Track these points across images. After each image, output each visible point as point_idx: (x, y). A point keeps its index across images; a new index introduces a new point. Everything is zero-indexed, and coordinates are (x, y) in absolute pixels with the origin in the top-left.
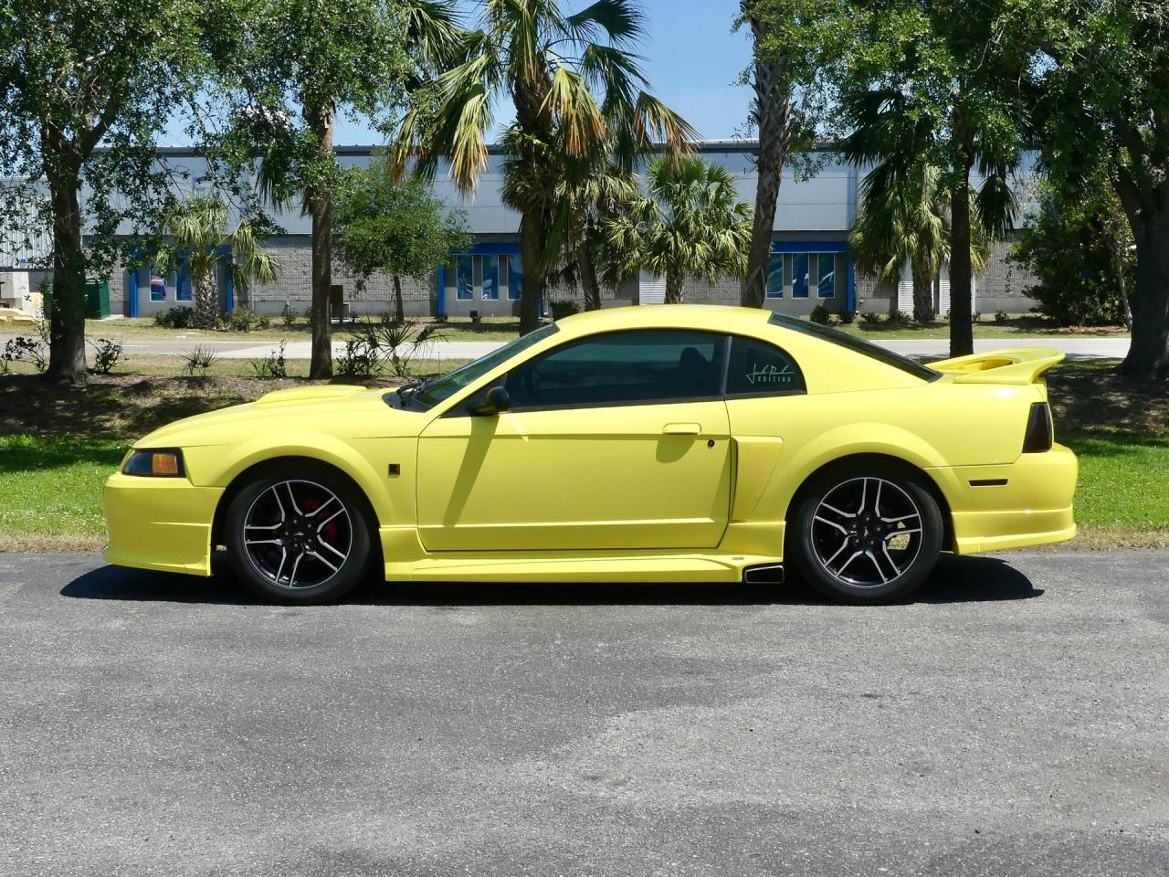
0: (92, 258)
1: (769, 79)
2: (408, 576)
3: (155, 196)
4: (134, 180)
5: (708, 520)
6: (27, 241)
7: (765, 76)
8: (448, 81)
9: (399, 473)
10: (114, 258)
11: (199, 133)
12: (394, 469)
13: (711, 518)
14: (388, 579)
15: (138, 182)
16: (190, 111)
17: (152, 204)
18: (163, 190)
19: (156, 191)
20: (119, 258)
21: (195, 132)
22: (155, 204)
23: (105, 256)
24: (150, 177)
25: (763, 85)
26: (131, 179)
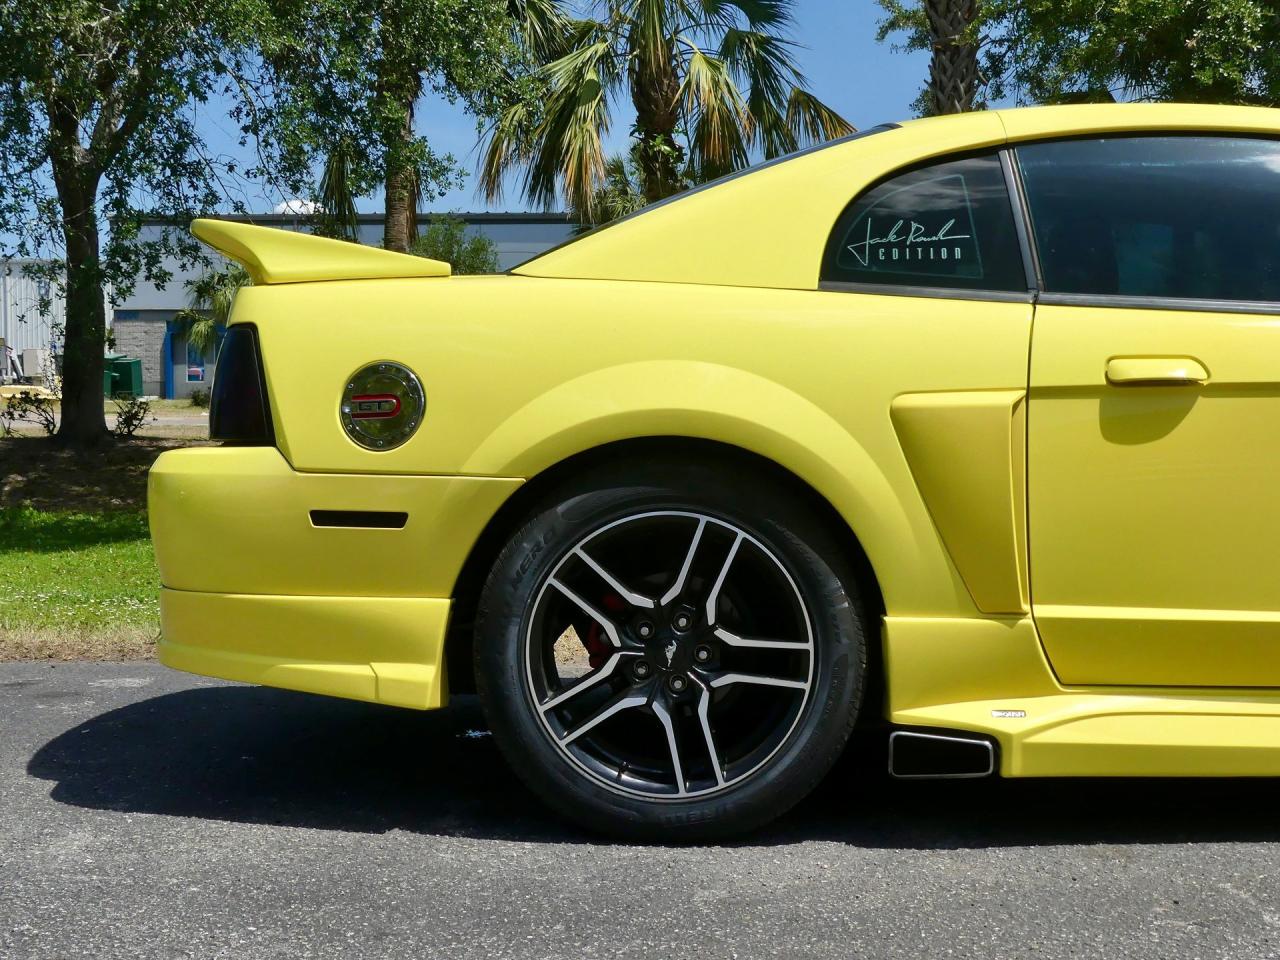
0: (107, 267)
1: (949, 73)
3: (190, 192)
4: (164, 169)
6: (22, 245)
7: (945, 71)
8: (555, 73)
10: (137, 269)
11: (248, 115)
15: (168, 172)
16: (236, 88)
17: (186, 201)
18: (201, 184)
19: (192, 185)
20: (143, 268)
21: (242, 115)
22: (191, 203)
23: (124, 265)
24: (184, 166)
25: (941, 82)
26: (160, 167)
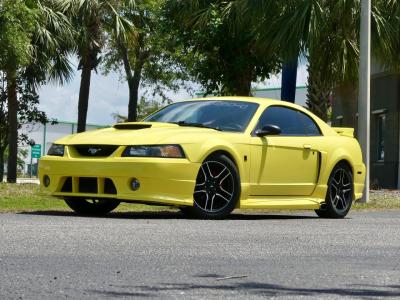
5: (311, 184)
12: (245, 158)
14: (241, 207)
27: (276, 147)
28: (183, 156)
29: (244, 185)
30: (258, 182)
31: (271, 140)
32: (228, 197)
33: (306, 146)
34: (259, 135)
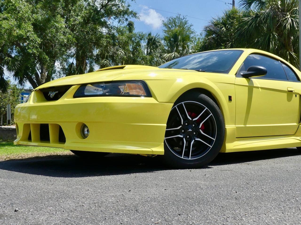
2: (232, 149)
5: (295, 124)
9: (231, 100)
12: (230, 98)
13: (296, 123)
14: (227, 151)
27: (262, 88)
28: (149, 94)
29: (229, 127)
30: (245, 123)
31: (257, 82)
32: (210, 142)
33: (290, 89)
34: (245, 76)
